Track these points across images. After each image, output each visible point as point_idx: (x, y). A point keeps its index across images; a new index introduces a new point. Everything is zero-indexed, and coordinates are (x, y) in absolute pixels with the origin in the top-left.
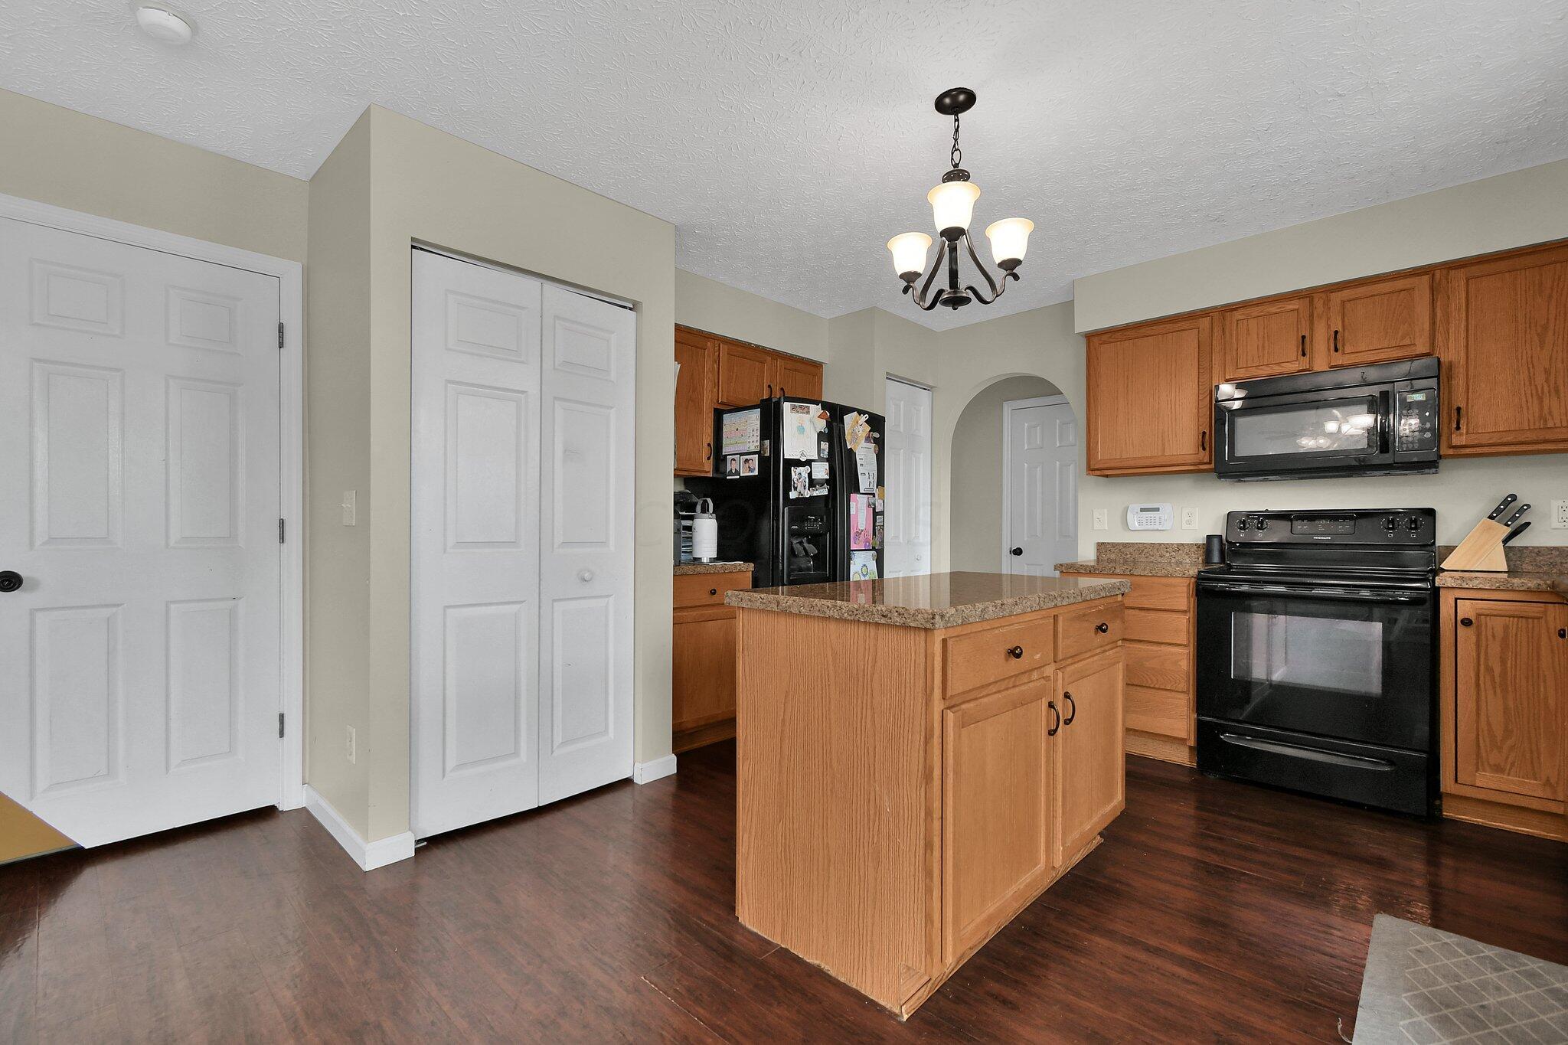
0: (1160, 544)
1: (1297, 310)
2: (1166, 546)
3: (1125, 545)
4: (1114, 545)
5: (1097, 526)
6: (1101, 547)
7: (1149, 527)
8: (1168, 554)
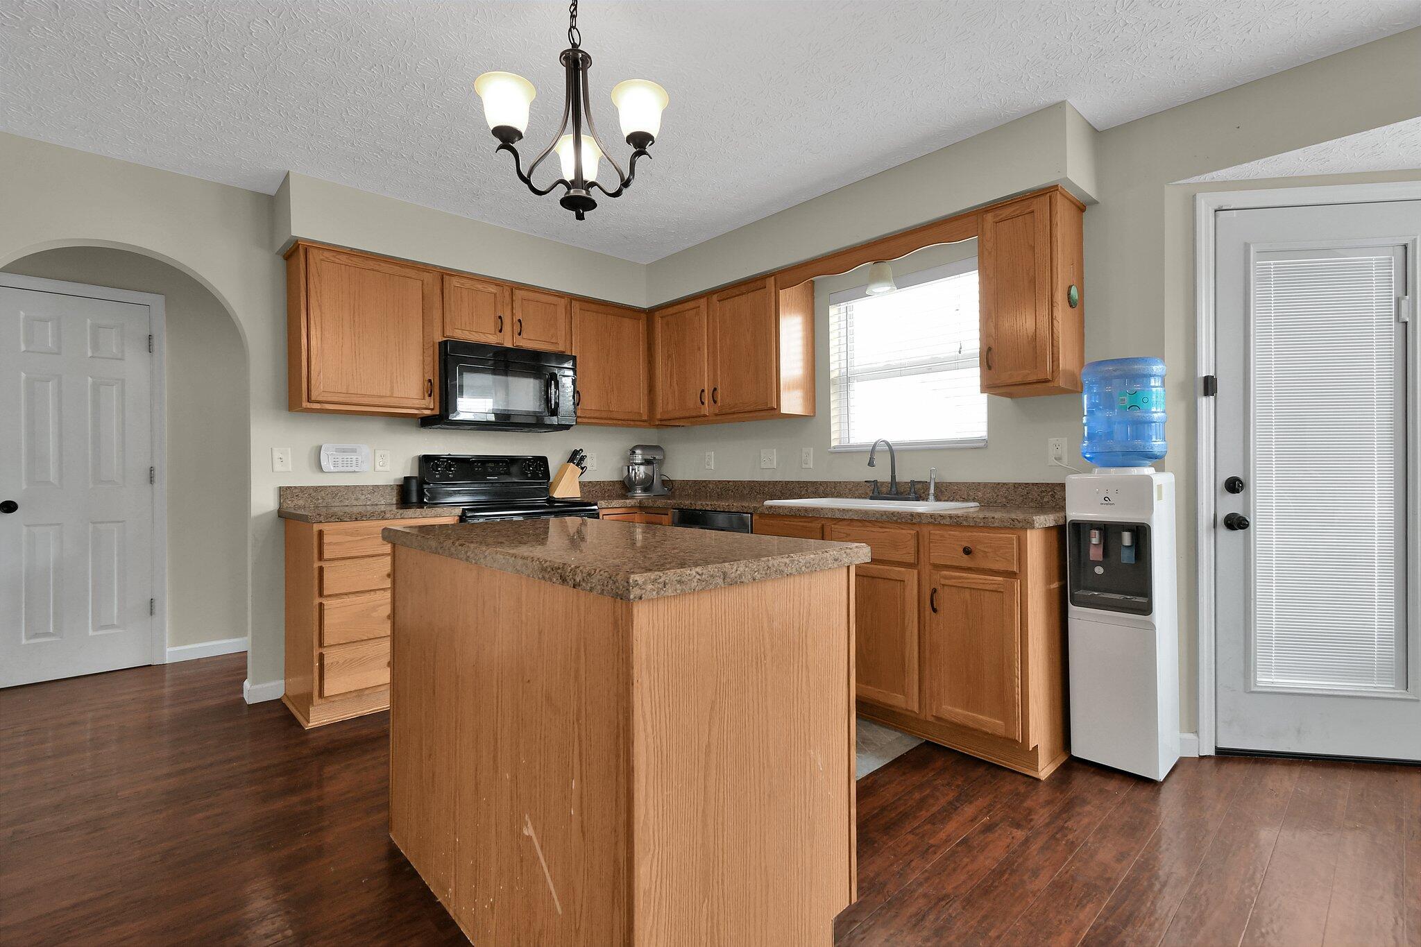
0: (355, 487)
1: (495, 294)
2: (361, 489)
3: (316, 489)
4: (302, 489)
5: (278, 467)
6: (284, 492)
7: (345, 469)
8: (363, 497)
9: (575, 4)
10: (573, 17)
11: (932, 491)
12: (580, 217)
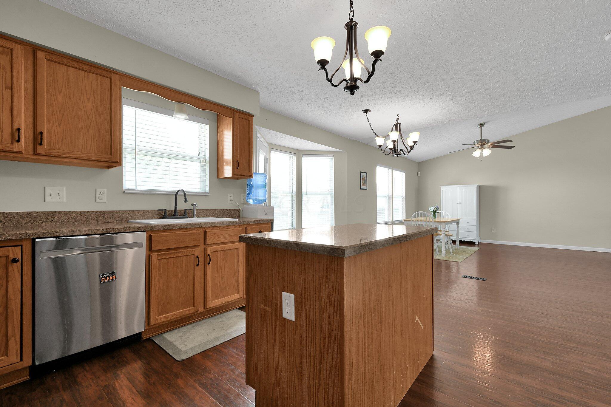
9: (351, 1)
10: (351, 6)
11: (195, 213)
12: (352, 94)
